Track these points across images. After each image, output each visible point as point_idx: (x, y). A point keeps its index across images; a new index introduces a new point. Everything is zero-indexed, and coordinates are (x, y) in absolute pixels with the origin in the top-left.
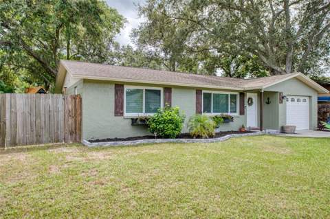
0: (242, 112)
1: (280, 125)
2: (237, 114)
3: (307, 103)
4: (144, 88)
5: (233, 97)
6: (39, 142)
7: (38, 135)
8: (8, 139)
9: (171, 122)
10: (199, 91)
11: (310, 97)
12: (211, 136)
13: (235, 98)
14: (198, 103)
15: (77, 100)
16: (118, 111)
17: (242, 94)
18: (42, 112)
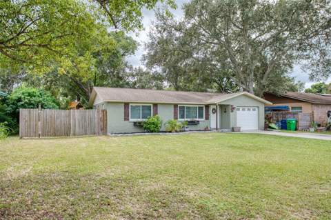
0: (207, 118)
1: (231, 126)
2: (204, 119)
3: (256, 112)
4: (141, 105)
5: (201, 109)
6: (86, 134)
7: (86, 130)
8: (72, 132)
9: (153, 124)
10: (176, 106)
11: (258, 107)
12: (176, 132)
13: (202, 110)
14: (175, 113)
15: (104, 112)
16: (126, 118)
17: (207, 106)
18: (87, 119)
